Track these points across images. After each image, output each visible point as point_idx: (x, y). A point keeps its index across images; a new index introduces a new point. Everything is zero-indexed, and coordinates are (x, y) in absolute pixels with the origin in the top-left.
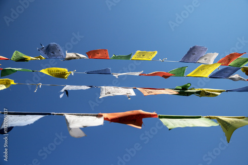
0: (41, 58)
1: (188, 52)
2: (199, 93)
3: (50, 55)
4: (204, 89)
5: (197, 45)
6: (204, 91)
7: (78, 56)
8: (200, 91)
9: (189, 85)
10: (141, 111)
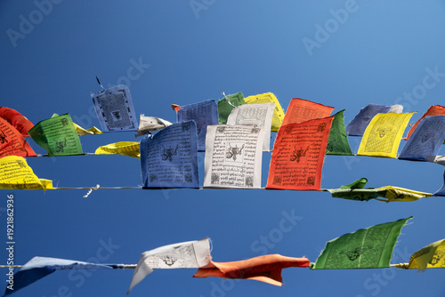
0: (95, 131)
1: (358, 117)
2: (383, 193)
3: (112, 120)
4: (394, 188)
5: (372, 104)
6: (392, 191)
7: (161, 123)
8: (386, 191)
9: (364, 181)
10: (279, 257)
